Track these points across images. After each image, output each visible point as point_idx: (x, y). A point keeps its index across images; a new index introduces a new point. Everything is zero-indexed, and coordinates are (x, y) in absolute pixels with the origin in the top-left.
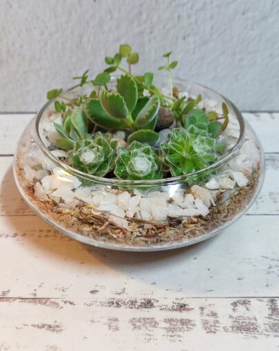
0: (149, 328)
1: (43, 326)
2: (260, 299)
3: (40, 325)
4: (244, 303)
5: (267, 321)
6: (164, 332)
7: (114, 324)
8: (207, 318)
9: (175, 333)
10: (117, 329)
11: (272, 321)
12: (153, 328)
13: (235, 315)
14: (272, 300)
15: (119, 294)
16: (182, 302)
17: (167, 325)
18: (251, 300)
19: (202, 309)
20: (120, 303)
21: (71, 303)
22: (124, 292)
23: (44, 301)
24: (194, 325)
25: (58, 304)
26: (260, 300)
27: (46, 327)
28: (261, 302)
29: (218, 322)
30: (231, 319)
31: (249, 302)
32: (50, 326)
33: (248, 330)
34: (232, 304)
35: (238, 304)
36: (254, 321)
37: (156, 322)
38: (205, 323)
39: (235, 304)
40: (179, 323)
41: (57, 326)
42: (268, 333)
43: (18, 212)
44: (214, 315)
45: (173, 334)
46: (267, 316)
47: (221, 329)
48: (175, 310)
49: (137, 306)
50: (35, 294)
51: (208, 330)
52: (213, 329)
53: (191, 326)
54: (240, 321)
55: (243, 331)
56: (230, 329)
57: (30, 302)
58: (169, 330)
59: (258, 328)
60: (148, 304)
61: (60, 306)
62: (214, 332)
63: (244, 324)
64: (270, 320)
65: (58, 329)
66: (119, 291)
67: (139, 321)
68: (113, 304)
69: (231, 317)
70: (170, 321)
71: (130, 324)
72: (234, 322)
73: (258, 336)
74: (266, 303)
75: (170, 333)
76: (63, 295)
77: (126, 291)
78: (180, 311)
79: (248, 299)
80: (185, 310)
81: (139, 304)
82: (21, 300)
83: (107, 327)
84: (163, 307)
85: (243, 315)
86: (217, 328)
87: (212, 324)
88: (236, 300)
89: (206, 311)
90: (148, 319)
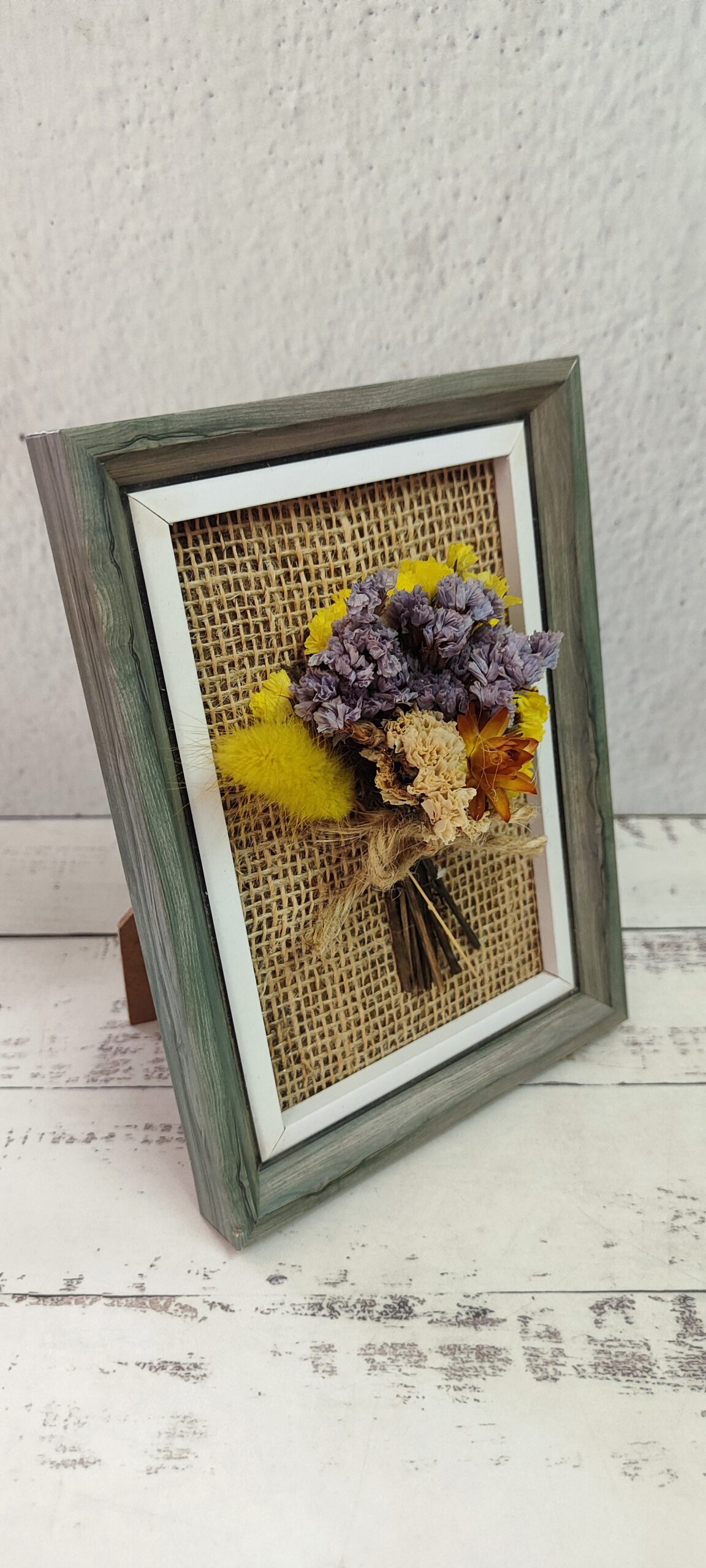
0: (404, 1370)
1: (163, 1366)
2: (655, 1294)
3: (155, 1363)
4: (620, 1305)
5: (674, 1350)
6: (439, 1378)
7: (325, 1359)
8: (537, 1343)
9: (465, 1380)
10: (332, 1371)
11: (686, 1350)
12: (414, 1370)
13: (600, 1335)
14: (684, 1299)
15: (334, 1284)
16: (477, 1303)
17: (446, 1362)
18: (636, 1297)
19: (524, 1320)
20: (336, 1307)
21: (225, 1308)
22: (344, 1280)
23: (162, 1303)
24: (508, 1361)
25: (195, 1310)
26: (655, 1299)
27: (170, 1367)
28: (659, 1303)
29: (561, 1352)
30: (592, 1347)
31: (633, 1302)
32: (178, 1367)
33: (630, 1372)
34: (592, 1308)
35: (606, 1308)
36: (643, 1351)
37: (420, 1354)
38: (533, 1355)
39: (598, 1308)
40: (473, 1356)
41: (196, 1366)
42: (677, 1381)
43: (94, 1080)
44: (553, 1334)
45: (460, 1384)
46: (674, 1338)
47: (568, 1370)
48: (464, 1323)
49: (376, 1315)
50: (141, 1287)
51: (540, 1374)
52: (550, 1369)
53: (500, 1364)
54: (613, 1351)
55: (620, 1377)
56: (590, 1370)
57: (131, 1305)
58: (452, 1373)
59: (655, 1369)
60: (401, 1309)
61: (200, 1316)
62: (556, 1380)
63: (621, 1359)
64: (680, 1349)
65: (197, 1373)
66: (334, 1277)
67: (382, 1352)
68: (321, 1308)
69: (591, 1340)
70: (451, 1350)
71: (362, 1359)
72: (599, 1352)
73: (655, 1389)
74: (670, 1306)
75: (454, 1383)
76: (204, 1288)
77: (348, 1278)
78: (475, 1325)
79: (628, 1295)
80: (484, 1323)
81: (380, 1308)
82: (109, 1301)
83: (308, 1366)
84: (437, 1316)
85: (618, 1336)
86: (559, 1368)
87: (548, 1358)
88: (601, 1297)
89: (533, 1326)
90: (403, 1345)
